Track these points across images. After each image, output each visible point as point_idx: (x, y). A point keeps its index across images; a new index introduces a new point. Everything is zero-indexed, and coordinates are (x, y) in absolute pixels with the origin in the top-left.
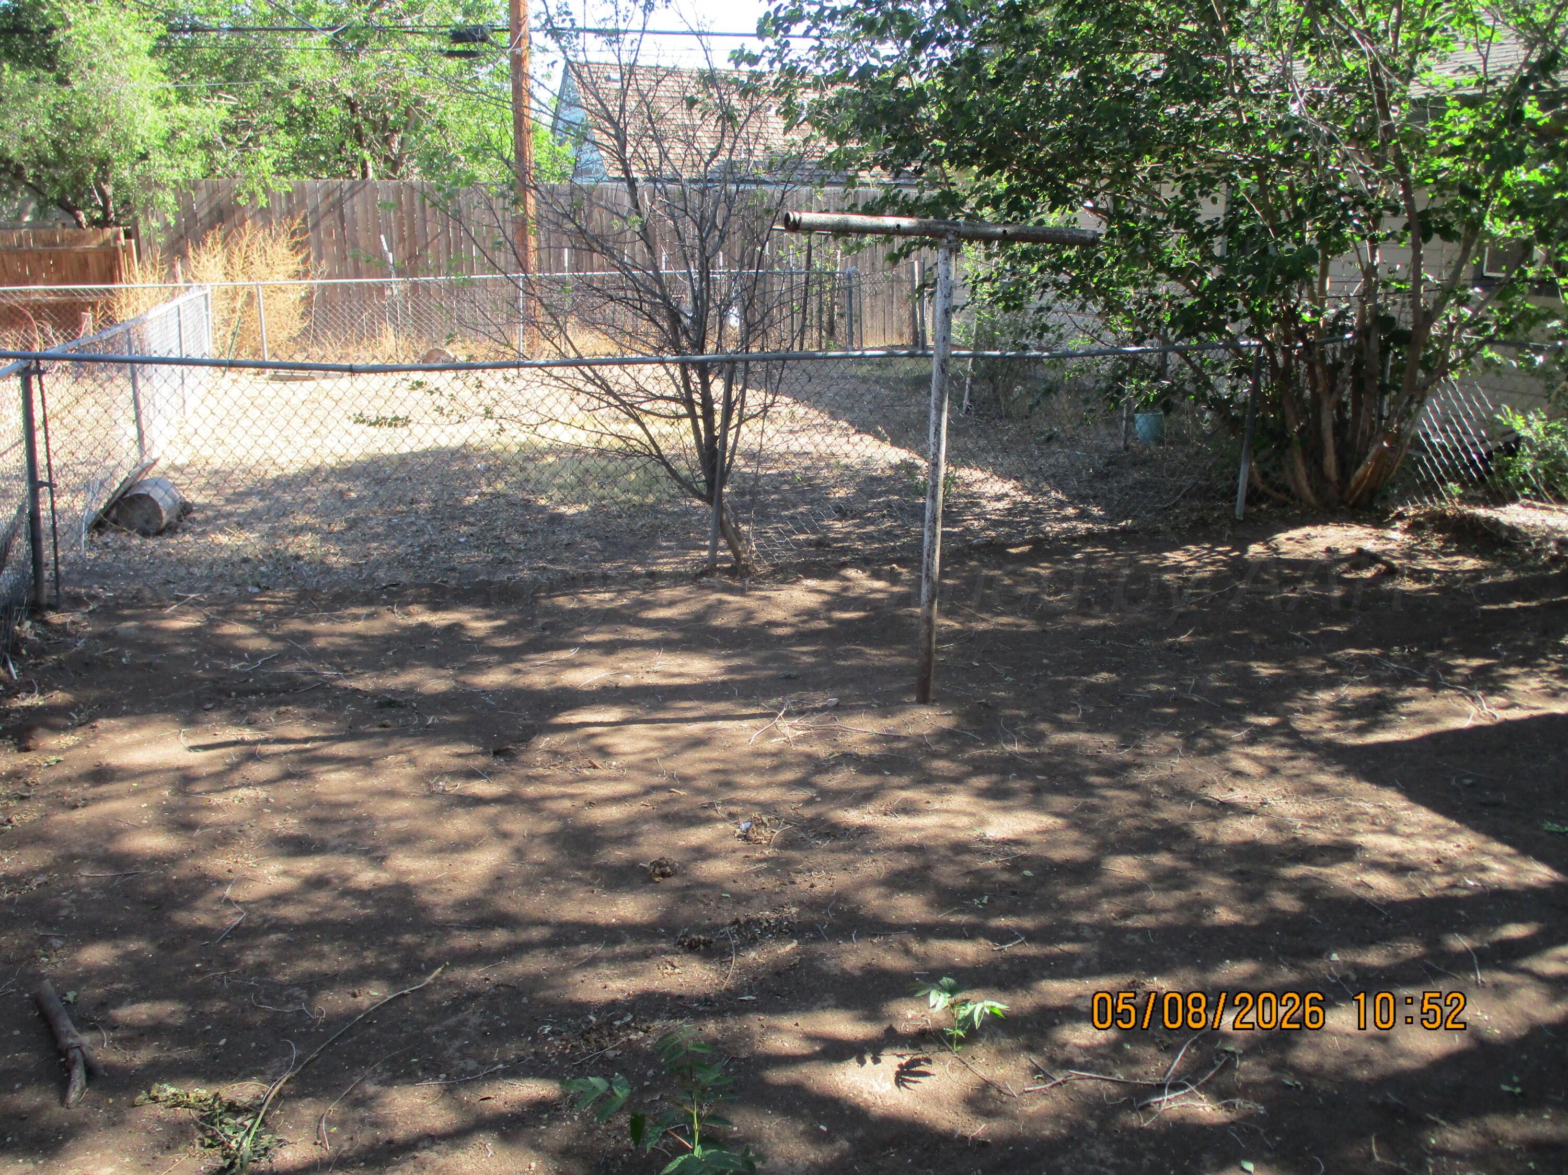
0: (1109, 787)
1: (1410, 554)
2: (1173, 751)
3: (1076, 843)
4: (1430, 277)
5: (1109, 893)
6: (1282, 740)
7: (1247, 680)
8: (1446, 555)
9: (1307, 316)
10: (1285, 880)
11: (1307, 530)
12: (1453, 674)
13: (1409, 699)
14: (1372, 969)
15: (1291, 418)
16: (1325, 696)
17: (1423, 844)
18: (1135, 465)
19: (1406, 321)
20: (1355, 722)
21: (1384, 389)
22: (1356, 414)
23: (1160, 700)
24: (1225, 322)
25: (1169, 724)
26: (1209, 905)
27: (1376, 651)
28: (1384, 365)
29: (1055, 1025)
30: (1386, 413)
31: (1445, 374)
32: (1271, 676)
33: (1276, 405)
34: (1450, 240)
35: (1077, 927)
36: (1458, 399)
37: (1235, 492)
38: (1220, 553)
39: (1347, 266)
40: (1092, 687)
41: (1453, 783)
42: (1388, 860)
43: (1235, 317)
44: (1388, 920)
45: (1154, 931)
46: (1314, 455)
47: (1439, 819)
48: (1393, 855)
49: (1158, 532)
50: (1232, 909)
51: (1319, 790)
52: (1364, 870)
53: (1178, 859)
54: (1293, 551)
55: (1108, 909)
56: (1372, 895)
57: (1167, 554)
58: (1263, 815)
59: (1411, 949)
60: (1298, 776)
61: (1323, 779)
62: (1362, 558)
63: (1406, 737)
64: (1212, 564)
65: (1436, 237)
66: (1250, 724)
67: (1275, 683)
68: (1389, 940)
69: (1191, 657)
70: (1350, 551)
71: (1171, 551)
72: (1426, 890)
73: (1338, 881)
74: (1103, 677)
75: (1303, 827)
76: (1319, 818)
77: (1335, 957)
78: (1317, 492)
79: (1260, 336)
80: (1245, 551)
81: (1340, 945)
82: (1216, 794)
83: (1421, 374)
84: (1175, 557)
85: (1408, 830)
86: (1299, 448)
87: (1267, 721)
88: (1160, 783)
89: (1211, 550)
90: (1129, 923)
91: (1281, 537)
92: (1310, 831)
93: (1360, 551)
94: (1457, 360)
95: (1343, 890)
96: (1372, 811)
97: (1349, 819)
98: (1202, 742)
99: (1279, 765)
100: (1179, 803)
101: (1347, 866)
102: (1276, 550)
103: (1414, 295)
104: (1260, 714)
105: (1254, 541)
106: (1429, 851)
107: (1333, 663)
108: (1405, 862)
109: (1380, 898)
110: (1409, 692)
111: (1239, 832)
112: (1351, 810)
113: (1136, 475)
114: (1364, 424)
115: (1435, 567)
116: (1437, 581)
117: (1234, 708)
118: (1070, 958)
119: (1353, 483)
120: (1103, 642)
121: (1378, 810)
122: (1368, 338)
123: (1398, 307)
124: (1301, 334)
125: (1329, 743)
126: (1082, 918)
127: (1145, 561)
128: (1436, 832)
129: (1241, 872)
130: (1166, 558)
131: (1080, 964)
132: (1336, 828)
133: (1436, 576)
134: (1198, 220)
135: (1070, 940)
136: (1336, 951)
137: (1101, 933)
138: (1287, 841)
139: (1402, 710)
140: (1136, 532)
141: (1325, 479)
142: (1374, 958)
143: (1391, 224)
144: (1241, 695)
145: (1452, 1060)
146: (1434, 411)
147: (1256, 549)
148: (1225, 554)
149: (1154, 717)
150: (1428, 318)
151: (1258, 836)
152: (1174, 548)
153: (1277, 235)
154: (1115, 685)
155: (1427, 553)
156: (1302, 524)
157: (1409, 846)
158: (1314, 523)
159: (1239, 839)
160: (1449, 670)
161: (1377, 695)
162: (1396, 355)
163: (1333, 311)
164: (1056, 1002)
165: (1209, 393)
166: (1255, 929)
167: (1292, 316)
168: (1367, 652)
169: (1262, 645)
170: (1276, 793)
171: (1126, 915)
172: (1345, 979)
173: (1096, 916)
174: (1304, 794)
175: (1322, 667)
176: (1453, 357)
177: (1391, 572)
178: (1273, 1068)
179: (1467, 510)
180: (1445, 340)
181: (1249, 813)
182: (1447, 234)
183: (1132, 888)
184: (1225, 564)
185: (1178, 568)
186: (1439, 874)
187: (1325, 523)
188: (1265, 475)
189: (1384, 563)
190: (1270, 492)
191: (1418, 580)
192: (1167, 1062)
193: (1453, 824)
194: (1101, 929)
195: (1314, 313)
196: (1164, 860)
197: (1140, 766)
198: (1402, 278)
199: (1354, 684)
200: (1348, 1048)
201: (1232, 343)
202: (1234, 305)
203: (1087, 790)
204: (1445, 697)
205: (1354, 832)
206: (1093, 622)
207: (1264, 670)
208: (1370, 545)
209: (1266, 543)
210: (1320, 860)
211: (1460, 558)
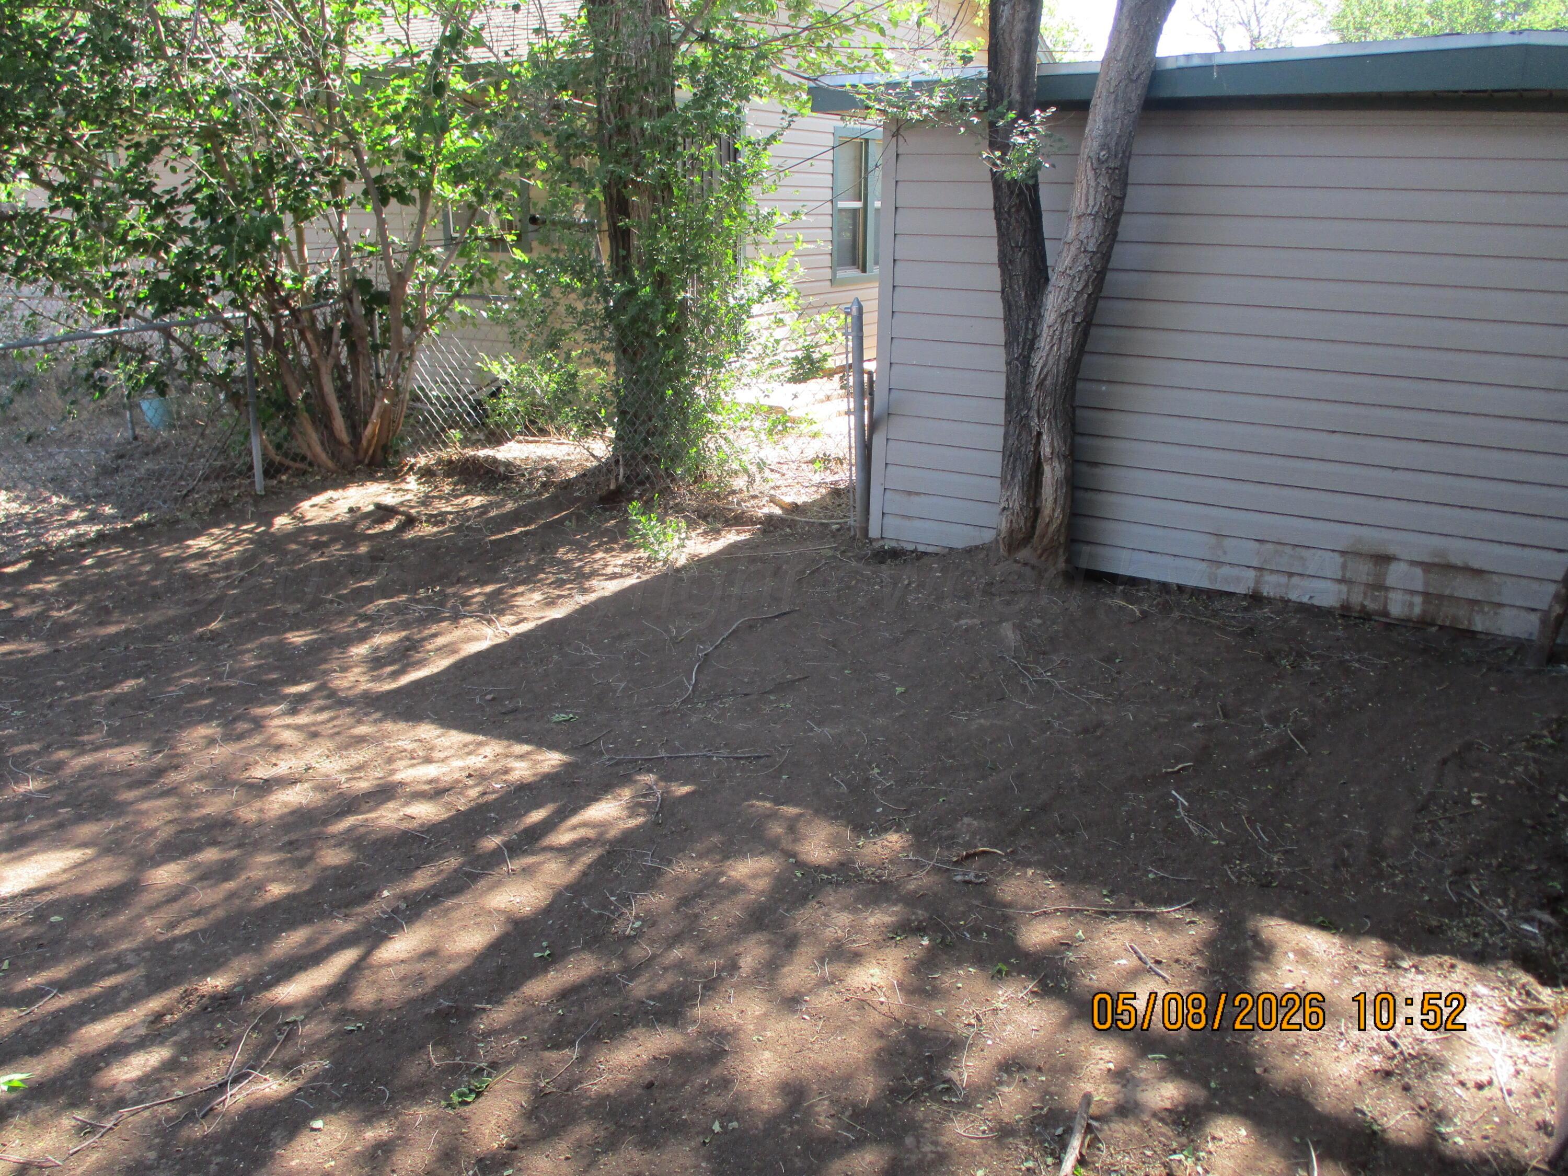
0: (145, 798)
1: (425, 501)
2: (211, 742)
3: (111, 869)
4: (396, 240)
5: (153, 909)
6: (322, 702)
7: (282, 653)
8: (457, 497)
9: (288, 284)
10: (333, 836)
11: (330, 494)
12: (469, 605)
13: (435, 635)
14: (417, 893)
15: (293, 387)
16: (361, 650)
17: (457, 763)
18: (147, 454)
19: (382, 283)
20: (389, 669)
21: (376, 348)
22: (356, 375)
23: (194, 693)
24: (205, 297)
25: (206, 716)
26: (260, 887)
27: (404, 597)
28: (372, 327)
29: (100, 1069)
30: (382, 372)
31: (426, 330)
32: (306, 643)
33: (276, 376)
34: (407, 204)
35: (118, 959)
36: (442, 352)
37: (251, 468)
38: (245, 531)
39: (321, 232)
40: (116, 701)
41: (478, 702)
42: (427, 787)
43: (216, 290)
44: (430, 843)
45: (204, 931)
46: (323, 421)
47: (468, 738)
48: (430, 782)
49: (177, 521)
50: (283, 880)
51: (361, 740)
52: (407, 804)
53: (225, 850)
54: (318, 516)
55: (152, 925)
56: (415, 824)
57: (190, 542)
58: (307, 781)
59: (452, 862)
60: (338, 733)
61: (362, 730)
62: (383, 512)
63: (436, 670)
64: (237, 544)
65: (393, 201)
66: (289, 695)
67: (312, 649)
68: (432, 860)
69: (224, 642)
70: (371, 507)
71: (194, 538)
72: (462, 805)
73: (383, 822)
74: (129, 685)
75: (348, 780)
76: (360, 768)
77: (386, 893)
78: (333, 456)
79: (245, 306)
80: (271, 525)
81: (389, 880)
82: (261, 772)
83: (406, 331)
84: (202, 542)
85: (442, 755)
86: (306, 415)
87: (304, 688)
88: (201, 778)
89: (236, 530)
90: (177, 932)
91: (305, 505)
92: (353, 783)
93: (379, 506)
94: (433, 316)
95: (388, 828)
96: (410, 747)
97: (390, 760)
98: (242, 726)
99: (319, 729)
100: (222, 793)
101: (391, 805)
102: (301, 519)
103: (386, 257)
104: (296, 683)
105: (279, 513)
106: (462, 769)
107: (365, 617)
108: (442, 785)
109: (422, 825)
110: (434, 628)
111: (285, 804)
112: (392, 751)
113: (148, 464)
114: (364, 384)
115: (449, 509)
116: (452, 522)
117: (273, 683)
118: (114, 991)
119: (364, 442)
120: (126, 648)
121: (415, 745)
122: (351, 301)
123: (373, 269)
124: (285, 302)
125: (366, 695)
126: (124, 945)
127: (168, 553)
128: (467, 750)
129: (291, 843)
130: (189, 547)
131: (125, 994)
132: (379, 774)
133: (450, 517)
134: (155, 190)
135: (110, 973)
136: (385, 887)
137: (147, 954)
138: (334, 798)
139: (429, 647)
140: (153, 525)
141: (339, 443)
142: (421, 880)
143: (353, 189)
144: (276, 668)
145: (495, 947)
146: (424, 365)
147: (282, 521)
148: (251, 531)
149: (188, 713)
150: (400, 279)
151: (304, 802)
152: (196, 534)
153: (239, 204)
154: (143, 690)
155: (440, 498)
156: (324, 489)
157: (444, 769)
158: (335, 487)
159: (286, 810)
160: (466, 601)
161: (407, 638)
162: (381, 315)
163: (314, 277)
164: (102, 1043)
165: (202, 369)
166: (308, 893)
167: (272, 285)
168: (395, 600)
169: (296, 615)
170: (320, 756)
171: (172, 925)
172: (396, 911)
173: (140, 938)
174: (346, 749)
175: (355, 622)
176: (428, 313)
177: (410, 521)
178: (335, 1020)
179: (470, 452)
180: (420, 298)
181: (294, 782)
182: (403, 198)
183: (177, 894)
184: (251, 541)
185: (202, 554)
186: (471, 787)
187: (344, 486)
188: (278, 447)
189: (402, 513)
190: (288, 462)
191: (435, 524)
192: (229, 1058)
193: (481, 738)
194: (146, 949)
195: (295, 280)
196: (210, 855)
197: (176, 767)
198: (373, 241)
199: (386, 632)
200: (403, 972)
201: (215, 316)
202: (211, 277)
203: (119, 809)
204: (465, 626)
205: (393, 772)
206: (112, 629)
207: (297, 638)
208: (390, 499)
209: (291, 513)
210: (365, 807)
211: (469, 497)
